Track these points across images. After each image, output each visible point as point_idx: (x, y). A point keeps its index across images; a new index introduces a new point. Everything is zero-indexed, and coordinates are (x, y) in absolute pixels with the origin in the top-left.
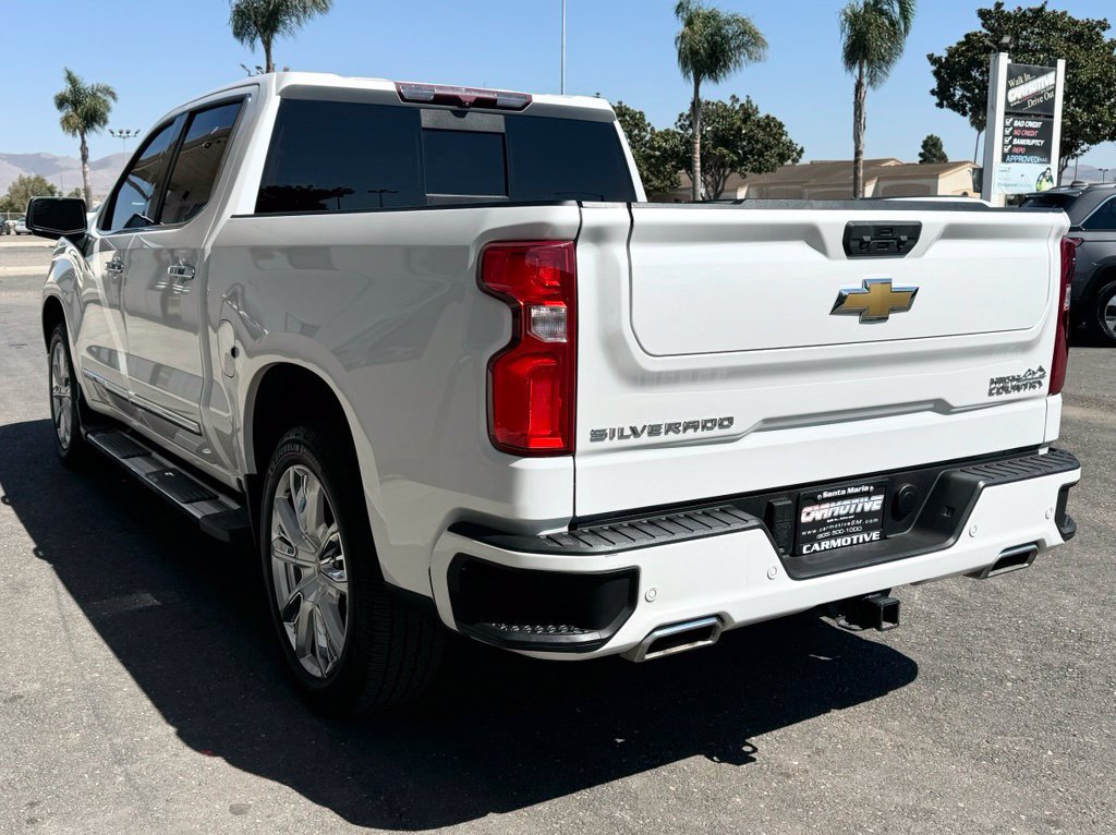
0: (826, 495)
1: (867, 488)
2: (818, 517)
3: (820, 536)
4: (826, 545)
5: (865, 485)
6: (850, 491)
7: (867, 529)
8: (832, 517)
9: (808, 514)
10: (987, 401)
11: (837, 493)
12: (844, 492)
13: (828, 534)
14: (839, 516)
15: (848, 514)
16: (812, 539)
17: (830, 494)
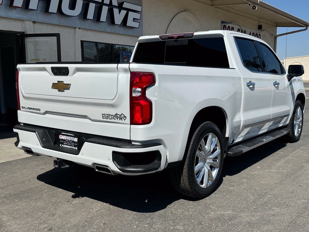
0: (63, 133)
1: (72, 135)
2: (63, 139)
3: (64, 143)
4: (65, 146)
5: (72, 134)
6: (69, 134)
7: (75, 146)
8: (67, 140)
9: (61, 137)
10: (102, 120)
11: (66, 134)
12: (67, 134)
13: (66, 144)
14: (68, 140)
15: (70, 140)
16: (62, 143)
17: (64, 134)
